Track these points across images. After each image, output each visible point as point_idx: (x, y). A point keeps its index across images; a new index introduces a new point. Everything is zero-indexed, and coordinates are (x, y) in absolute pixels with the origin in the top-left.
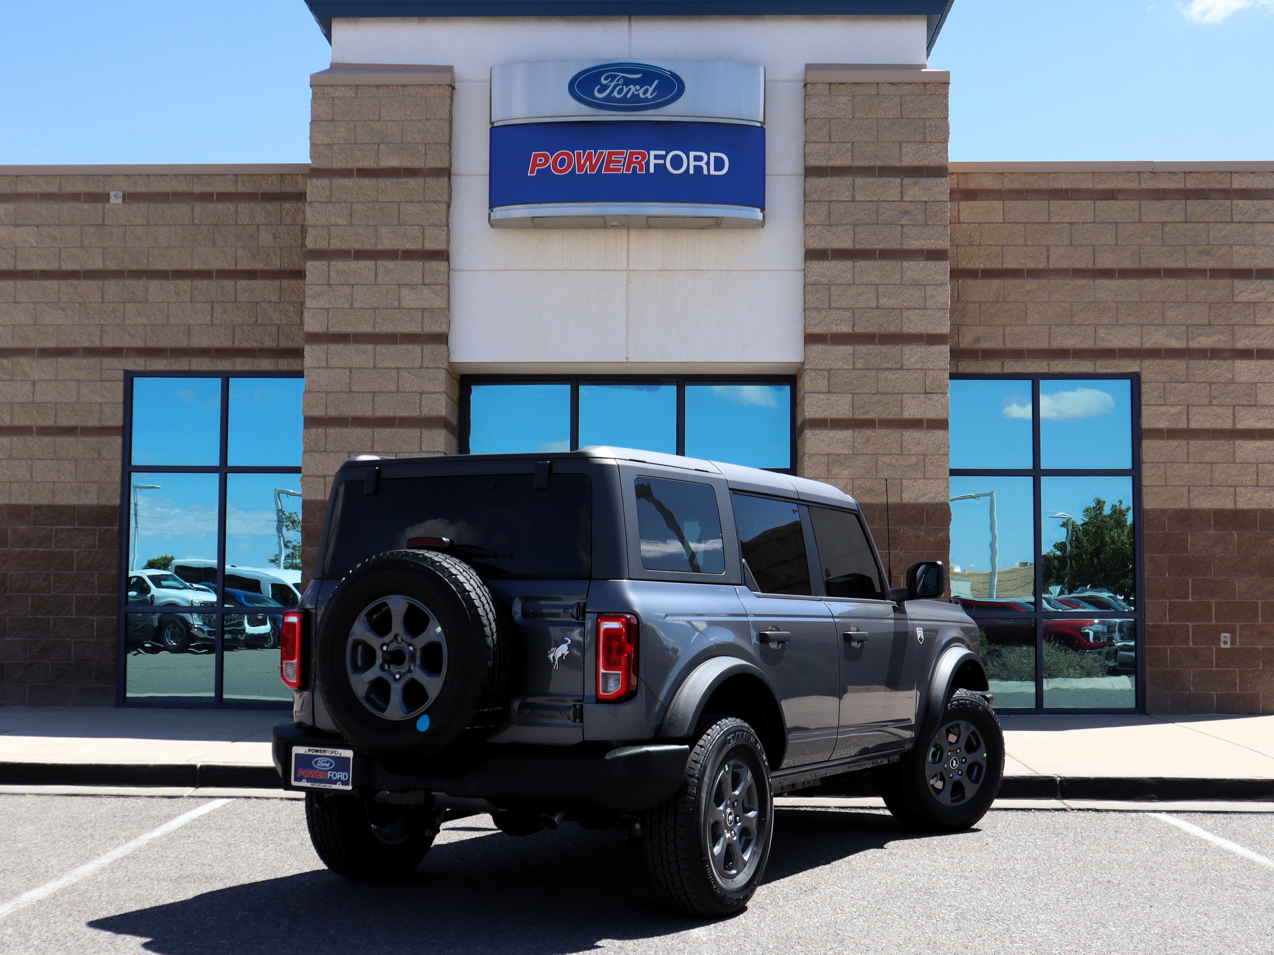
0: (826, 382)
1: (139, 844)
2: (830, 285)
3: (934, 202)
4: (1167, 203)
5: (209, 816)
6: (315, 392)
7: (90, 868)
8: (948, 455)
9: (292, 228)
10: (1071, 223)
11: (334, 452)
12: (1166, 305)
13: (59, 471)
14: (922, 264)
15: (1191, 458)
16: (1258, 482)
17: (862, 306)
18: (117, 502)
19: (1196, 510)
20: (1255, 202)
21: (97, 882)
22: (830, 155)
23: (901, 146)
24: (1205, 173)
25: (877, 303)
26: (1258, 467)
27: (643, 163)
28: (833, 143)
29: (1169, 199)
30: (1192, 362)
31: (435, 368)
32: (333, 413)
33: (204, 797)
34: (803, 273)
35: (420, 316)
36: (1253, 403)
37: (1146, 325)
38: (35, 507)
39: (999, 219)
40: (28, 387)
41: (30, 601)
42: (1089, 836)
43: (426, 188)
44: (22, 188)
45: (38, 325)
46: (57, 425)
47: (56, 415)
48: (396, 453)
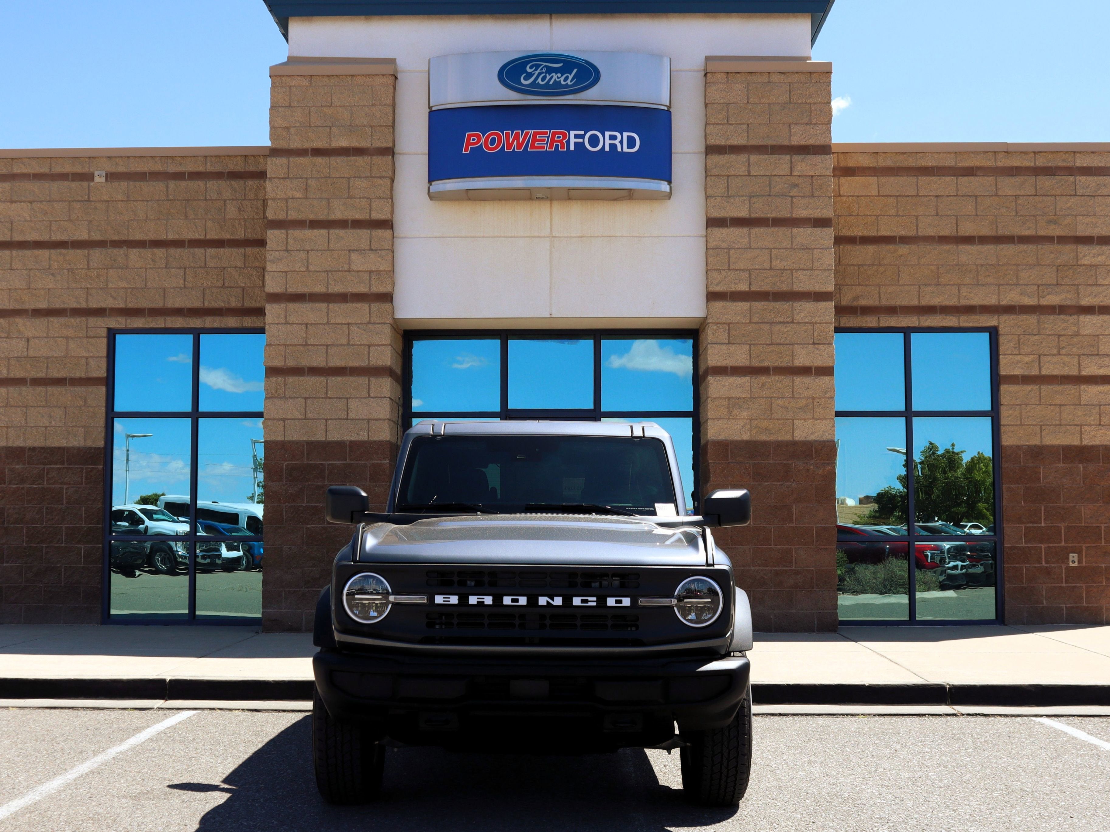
0: (727, 335)
2: (729, 250)
3: (820, 176)
4: (1019, 179)
5: (174, 728)
6: (275, 345)
7: (55, 784)
8: (833, 398)
9: (255, 202)
10: (937, 196)
11: (291, 398)
12: (1020, 267)
13: (50, 416)
14: (809, 230)
15: (1042, 400)
16: (1100, 422)
17: (757, 267)
19: (1047, 446)
20: (1096, 178)
22: (728, 136)
23: (790, 127)
24: (1052, 153)
25: (771, 266)
26: (1100, 408)
27: (564, 141)
28: (730, 124)
29: (1021, 176)
30: (1042, 317)
31: (382, 323)
32: (291, 363)
33: (173, 709)
34: (705, 239)
35: (368, 278)
36: (1096, 353)
37: (1003, 285)
38: (30, 449)
39: (875, 193)
40: (23, 343)
41: (25, 531)
42: (986, 742)
43: (372, 165)
44: (17, 169)
45: (32, 289)
46: (48, 377)
47: (47, 367)
48: (347, 399)
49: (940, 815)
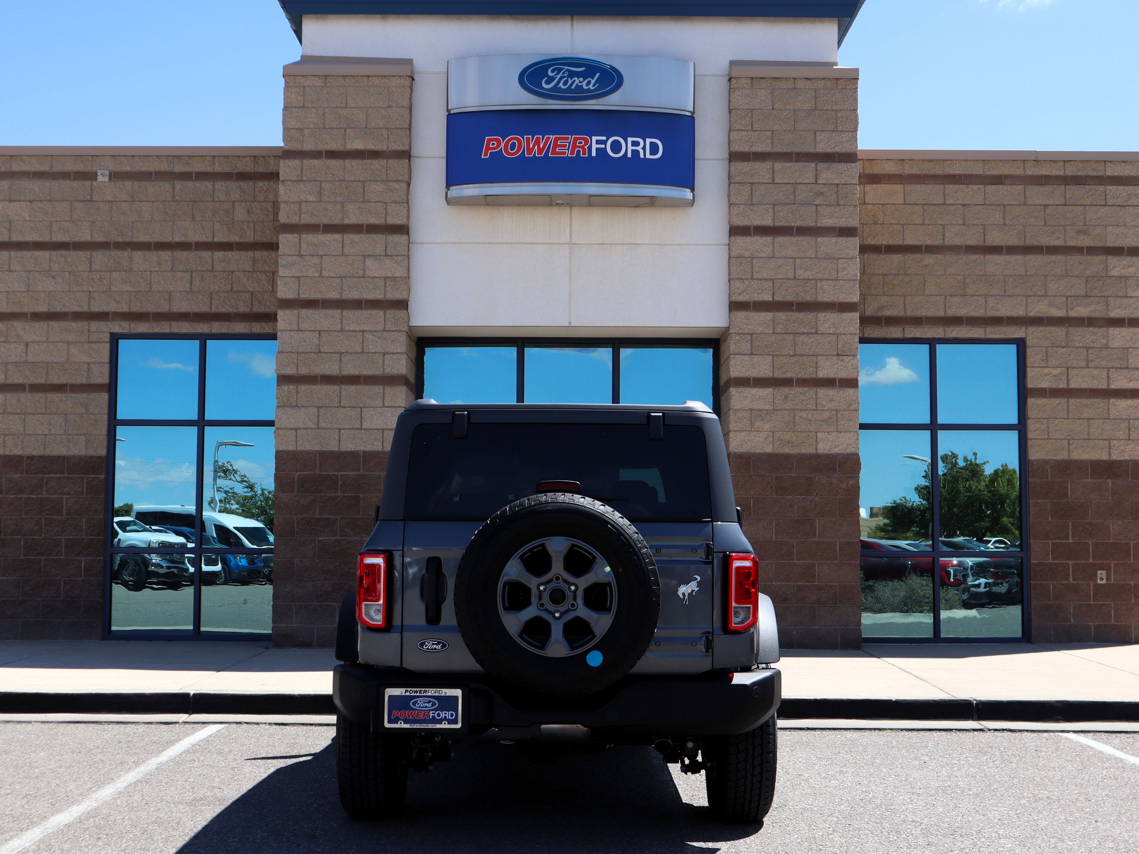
0: (749, 345)
1: (149, 768)
2: (752, 258)
3: (845, 184)
4: (1048, 188)
5: (207, 740)
6: (287, 353)
7: (107, 792)
8: (858, 410)
9: (265, 204)
10: (964, 205)
11: (304, 407)
12: (1048, 278)
13: (50, 424)
14: (834, 240)
15: (1070, 414)
16: (1129, 436)
17: (781, 277)
18: (103, 452)
19: (1075, 461)
20: (1126, 188)
21: (118, 806)
22: (752, 142)
23: (815, 134)
24: (1082, 161)
25: (795, 275)
26: (1129, 422)
27: (586, 147)
28: (755, 131)
29: (1050, 185)
30: (1071, 329)
31: (397, 331)
32: (303, 371)
33: (199, 723)
34: (727, 247)
35: (383, 284)
36: (1125, 366)
37: (1030, 296)
38: (28, 457)
39: (900, 201)
40: (21, 348)
42: (1013, 755)
43: (388, 169)
44: (16, 167)
45: (31, 292)
46: (47, 383)
47: (47, 373)
48: (361, 408)
49: (970, 819)
